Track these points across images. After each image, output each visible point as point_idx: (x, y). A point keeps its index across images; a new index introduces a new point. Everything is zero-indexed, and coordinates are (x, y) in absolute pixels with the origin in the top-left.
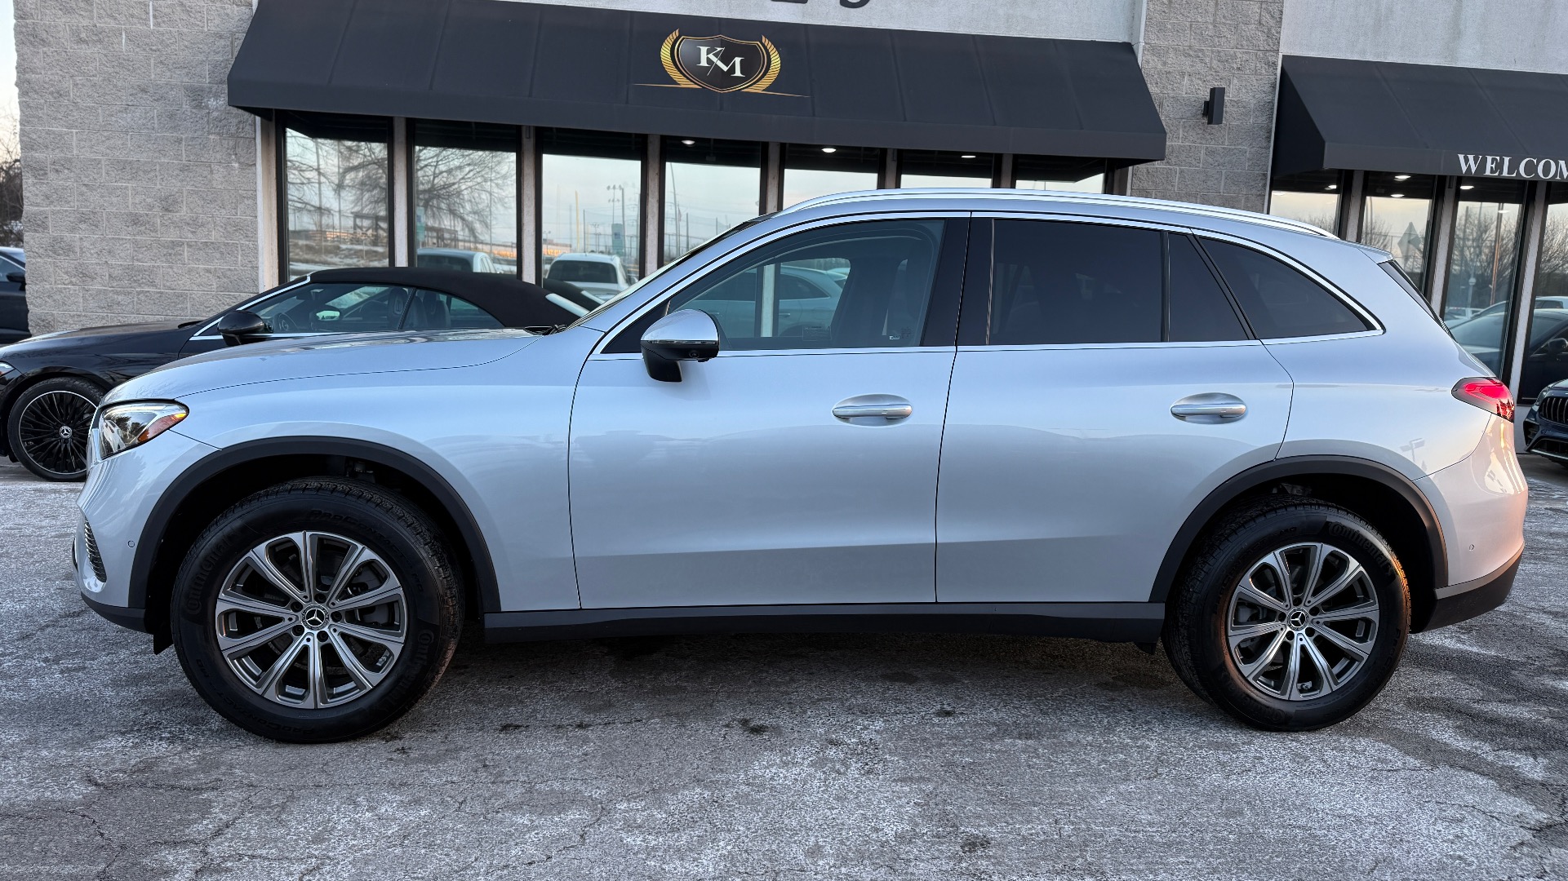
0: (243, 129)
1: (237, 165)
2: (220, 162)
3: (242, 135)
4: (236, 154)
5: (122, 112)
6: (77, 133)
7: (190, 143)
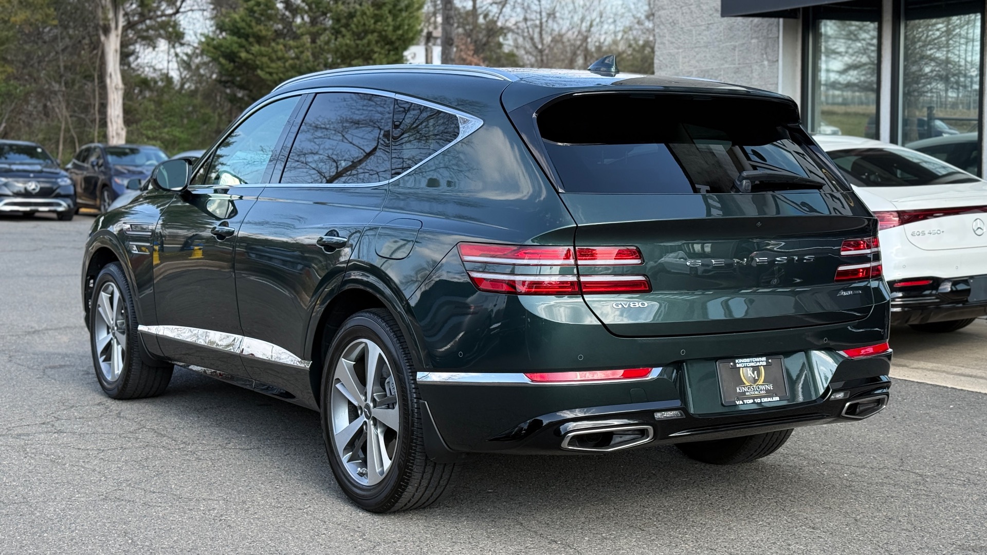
0: (771, 30)
1: (766, 63)
2: (757, 62)
3: (770, 36)
4: (766, 53)
5: (704, 30)
6: (682, 52)
7: (741, 49)
